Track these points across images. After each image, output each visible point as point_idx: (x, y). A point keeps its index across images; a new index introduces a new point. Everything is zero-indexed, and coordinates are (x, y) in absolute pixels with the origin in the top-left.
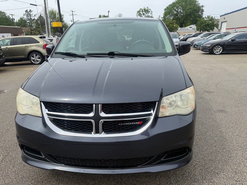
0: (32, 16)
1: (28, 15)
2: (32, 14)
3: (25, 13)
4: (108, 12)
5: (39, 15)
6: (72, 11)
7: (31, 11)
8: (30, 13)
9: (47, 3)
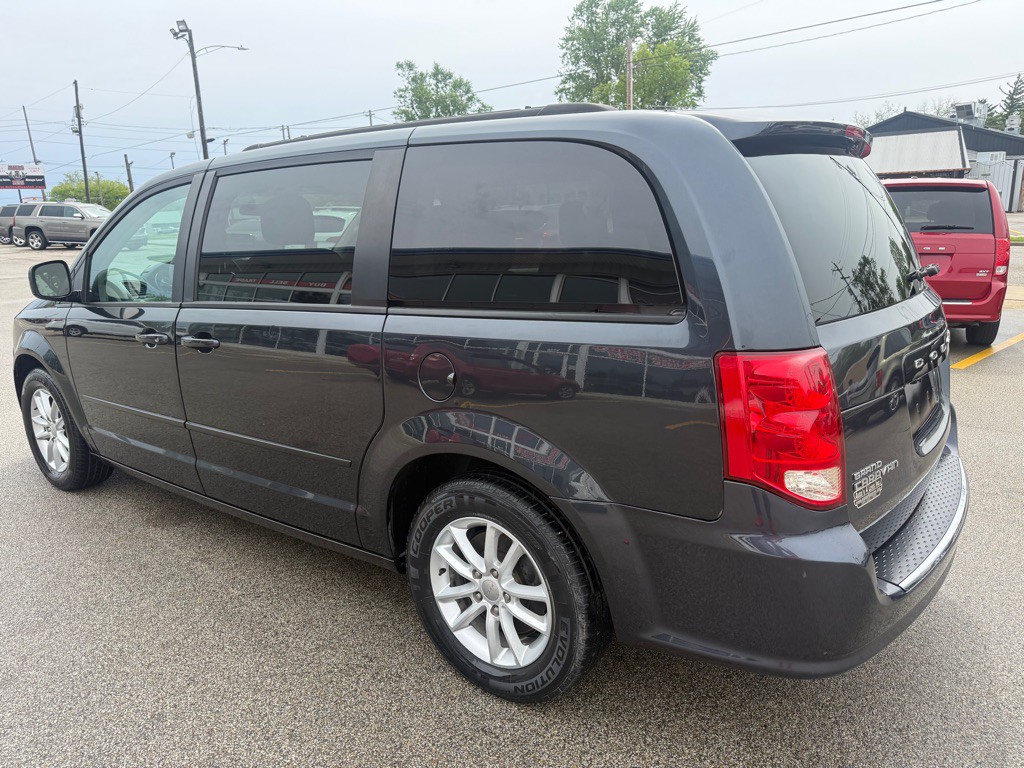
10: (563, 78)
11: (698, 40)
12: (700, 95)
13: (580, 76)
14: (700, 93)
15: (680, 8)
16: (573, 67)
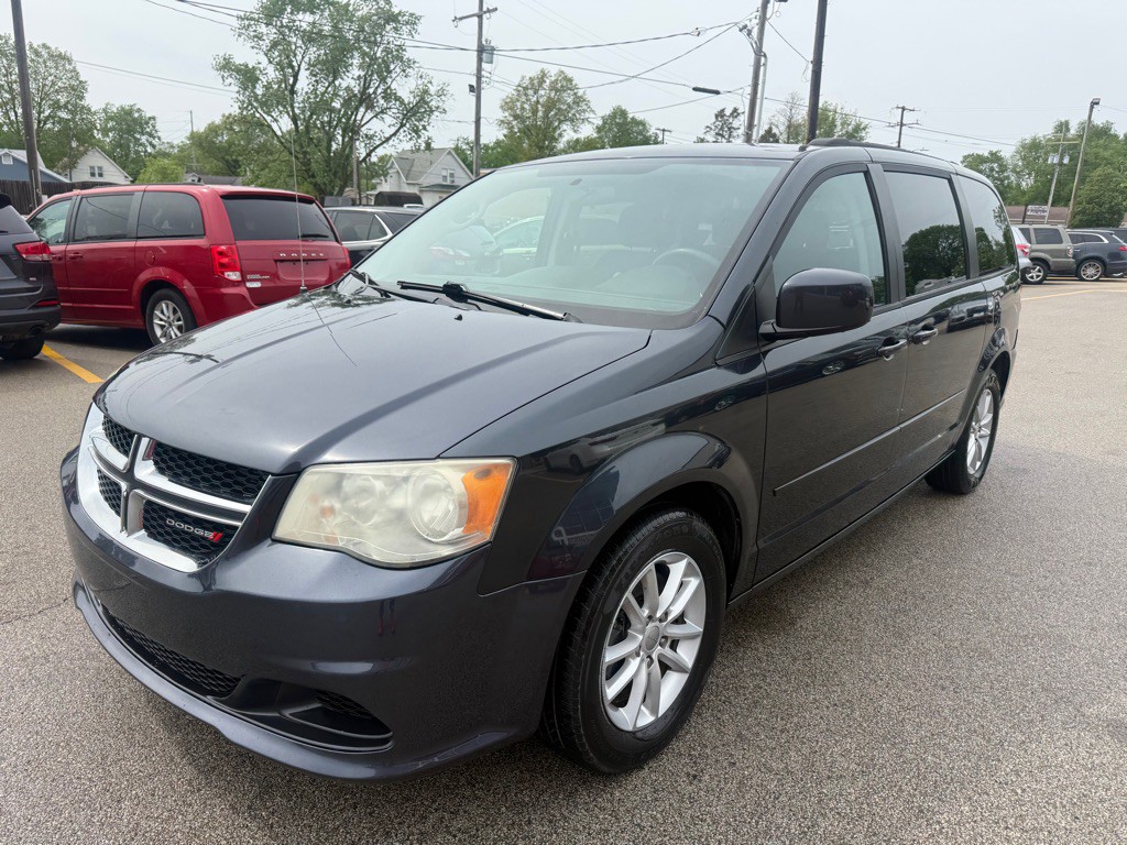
0: (735, 134)
1: (722, 129)
2: (738, 123)
3: (714, 119)
4: (1092, 108)
5: (766, 127)
6: (904, 109)
7: (738, 114)
8: (731, 120)
9: (764, 83)
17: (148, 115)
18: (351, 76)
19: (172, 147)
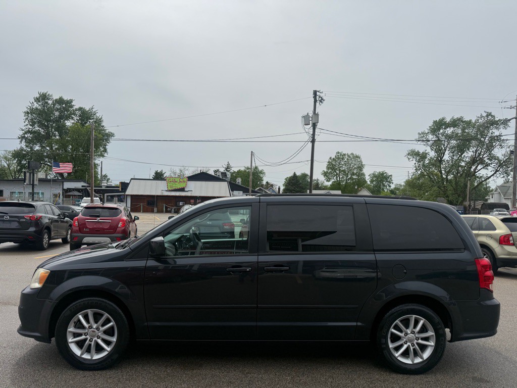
10: (23, 132)
11: (103, 126)
12: (106, 152)
13: (35, 132)
14: (105, 150)
15: (94, 110)
16: (31, 127)
17: (390, 174)
18: (471, 151)
19: (401, 186)
